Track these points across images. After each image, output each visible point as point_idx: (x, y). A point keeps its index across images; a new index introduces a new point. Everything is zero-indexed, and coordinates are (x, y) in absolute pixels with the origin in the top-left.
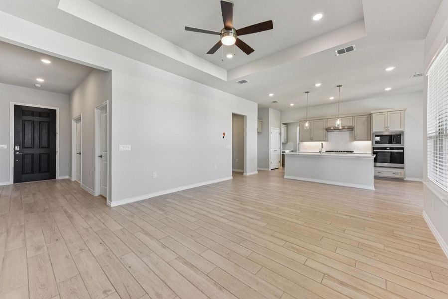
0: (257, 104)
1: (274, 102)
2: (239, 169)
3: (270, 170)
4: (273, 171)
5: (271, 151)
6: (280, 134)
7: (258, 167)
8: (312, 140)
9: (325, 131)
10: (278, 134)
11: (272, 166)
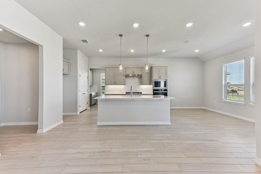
0: (62, 38)
1: (85, 41)
2: (32, 121)
3: (78, 113)
4: (81, 113)
5: (80, 94)
6: (88, 78)
7: (63, 112)
8: (115, 84)
9: (125, 77)
10: (86, 78)
11: (80, 109)
